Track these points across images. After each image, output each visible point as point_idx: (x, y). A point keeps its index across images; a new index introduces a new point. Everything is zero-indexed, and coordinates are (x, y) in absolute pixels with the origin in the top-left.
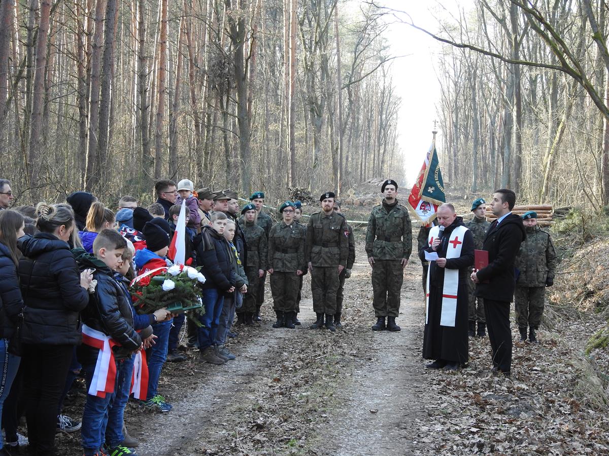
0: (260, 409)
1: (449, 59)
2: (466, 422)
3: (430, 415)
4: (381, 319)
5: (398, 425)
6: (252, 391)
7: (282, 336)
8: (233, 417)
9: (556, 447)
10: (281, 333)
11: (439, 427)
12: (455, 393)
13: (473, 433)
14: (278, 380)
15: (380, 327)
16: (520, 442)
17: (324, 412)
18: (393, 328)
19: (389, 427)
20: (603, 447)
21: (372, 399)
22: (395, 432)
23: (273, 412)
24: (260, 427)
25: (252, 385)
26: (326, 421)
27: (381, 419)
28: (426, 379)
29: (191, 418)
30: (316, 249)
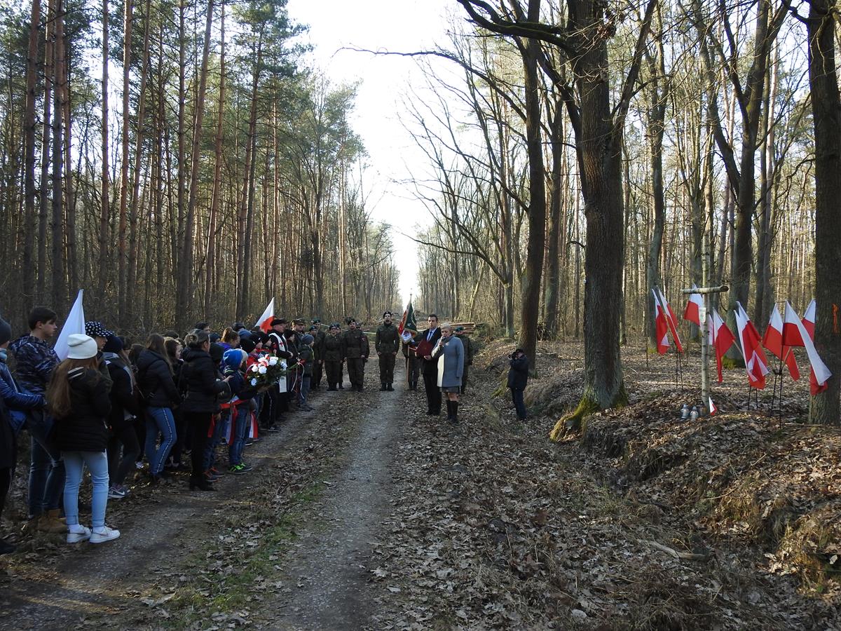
0: (312, 439)
1: (423, 251)
2: (424, 443)
3: (406, 439)
4: (384, 385)
5: (387, 446)
6: (310, 428)
7: (332, 395)
8: (297, 445)
9: (473, 456)
10: (331, 394)
11: (409, 447)
12: (419, 426)
13: (428, 449)
14: (325, 421)
15: (384, 389)
16: (453, 454)
17: (347, 440)
18: (390, 389)
19: (382, 447)
20: (498, 454)
21: (375, 431)
22: (386, 450)
23: (319, 441)
24: (310, 450)
25: (310, 425)
26: (348, 445)
27: (378, 443)
28: (405, 418)
29: (273, 446)
30: (349, 349)
